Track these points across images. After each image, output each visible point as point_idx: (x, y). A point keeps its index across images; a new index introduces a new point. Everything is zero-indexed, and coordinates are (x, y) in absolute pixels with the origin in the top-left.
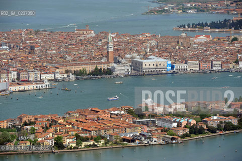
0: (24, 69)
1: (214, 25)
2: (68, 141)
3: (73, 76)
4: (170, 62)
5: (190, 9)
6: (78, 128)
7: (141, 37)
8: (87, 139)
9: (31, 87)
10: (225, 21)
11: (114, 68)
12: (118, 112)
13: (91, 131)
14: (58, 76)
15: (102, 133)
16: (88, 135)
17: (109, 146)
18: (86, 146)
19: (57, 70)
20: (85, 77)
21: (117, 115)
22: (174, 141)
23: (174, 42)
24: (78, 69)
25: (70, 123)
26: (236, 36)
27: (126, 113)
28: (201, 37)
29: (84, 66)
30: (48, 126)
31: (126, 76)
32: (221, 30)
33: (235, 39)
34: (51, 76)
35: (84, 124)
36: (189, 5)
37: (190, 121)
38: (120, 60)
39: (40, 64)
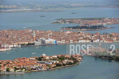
0: (3, 44)
1: (74, 28)
2: (12, 70)
3: (20, 46)
4: (55, 41)
5: (67, 22)
6: (17, 65)
7: (47, 32)
8: (18, 69)
9: (4, 50)
10: (78, 26)
11: (35, 43)
12: (32, 59)
13: (21, 66)
14: (15, 46)
15: (25, 66)
16: (19, 67)
17: (26, 71)
18: (18, 71)
19: (15, 44)
20: (24, 46)
21: (32, 60)
22: (50, 69)
23: (58, 33)
24: (22, 43)
25: (14, 63)
26: (80, 31)
27: (35, 59)
28: (68, 32)
29: (24, 42)
30: (6, 64)
31: (39, 45)
32: (75, 29)
33: (79, 33)
34: (12, 46)
35: (19, 63)
36: (67, 21)
37: (57, 62)
38: (38, 40)
39: (9, 42)
